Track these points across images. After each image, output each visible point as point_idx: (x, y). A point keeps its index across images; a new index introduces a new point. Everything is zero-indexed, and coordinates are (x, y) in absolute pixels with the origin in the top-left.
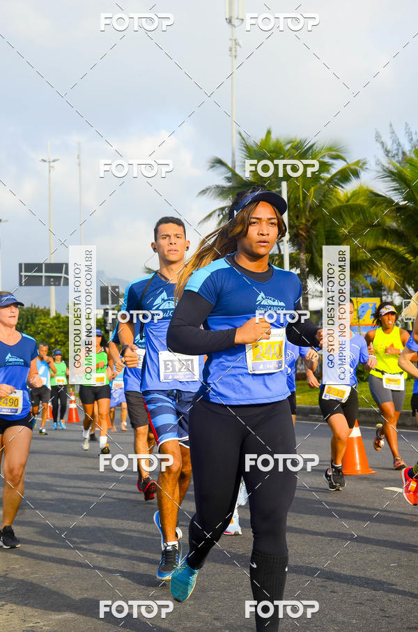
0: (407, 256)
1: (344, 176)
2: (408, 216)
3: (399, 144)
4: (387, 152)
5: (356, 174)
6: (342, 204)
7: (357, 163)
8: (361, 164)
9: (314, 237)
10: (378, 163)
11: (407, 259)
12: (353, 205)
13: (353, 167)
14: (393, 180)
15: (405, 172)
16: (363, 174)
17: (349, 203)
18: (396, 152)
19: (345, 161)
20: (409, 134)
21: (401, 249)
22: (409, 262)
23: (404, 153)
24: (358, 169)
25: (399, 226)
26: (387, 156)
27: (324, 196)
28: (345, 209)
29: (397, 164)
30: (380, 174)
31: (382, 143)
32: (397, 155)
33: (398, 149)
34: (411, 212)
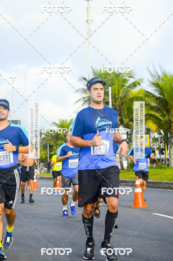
0: (160, 117)
1: (134, 85)
2: (161, 101)
3: (157, 72)
4: (152, 75)
5: (139, 84)
6: (133, 96)
7: (140, 80)
8: (141, 80)
9: (122, 110)
10: (148, 80)
11: (160, 119)
12: (138, 96)
13: (138, 81)
14: (155, 87)
15: (159, 83)
16: (142, 84)
17: (136, 96)
18: (155, 75)
19: (134, 78)
20: (161, 67)
21: (158, 115)
22: (161, 120)
23: (159, 76)
24: (140, 82)
25: (157, 105)
26: (152, 76)
27: (127, 93)
28: (135, 98)
29: (156, 80)
30: (149, 84)
31: (150, 71)
32: (156, 76)
33: (156, 74)
34: (162, 100)
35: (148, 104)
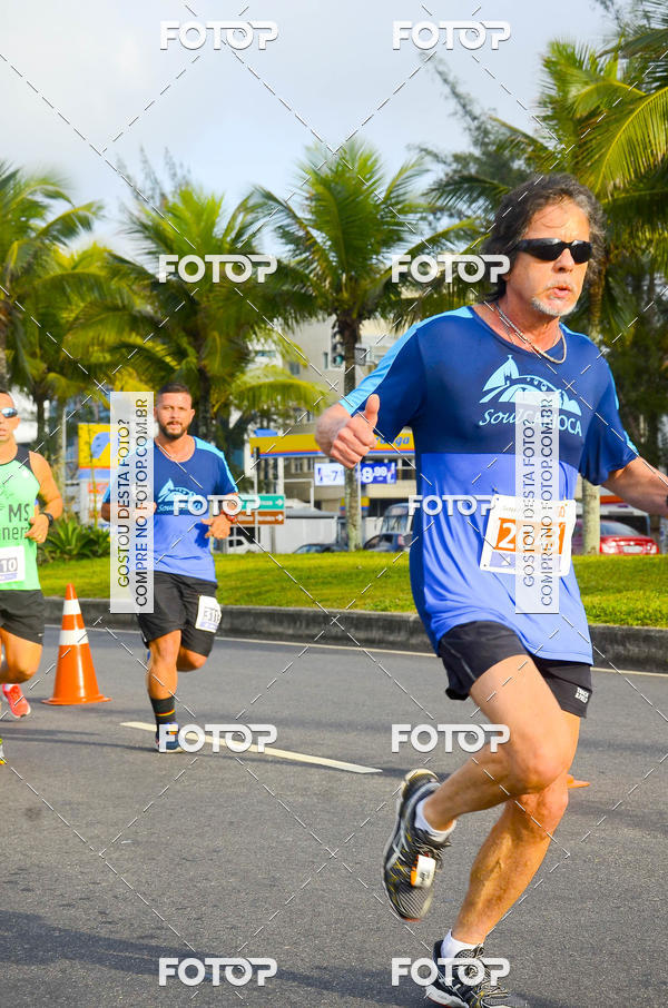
0: (168, 359)
1: (67, 227)
2: (169, 297)
3: (156, 182)
4: (137, 194)
5: (87, 224)
6: (64, 272)
7: (89, 207)
8: (94, 209)
9: (19, 325)
10: (123, 209)
11: (167, 364)
12: (83, 274)
13: (81, 213)
14: (147, 238)
15: (165, 226)
16: (96, 225)
17: (76, 271)
18: (150, 193)
19: (69, 201)
20: (171, 165)
21: (159, 349)
22: (172, 370)
23: (163, 196)
24: (90, 215)
25: (156, 312)
26: (137, 198)
27: (35, 256)
28: (71, 280)
29: (154, 214)
30: (126, 227)
31: (128, 177)
32: (153, 198)
33: (153, 189)
34: (174, 291)
35: (119, 302)
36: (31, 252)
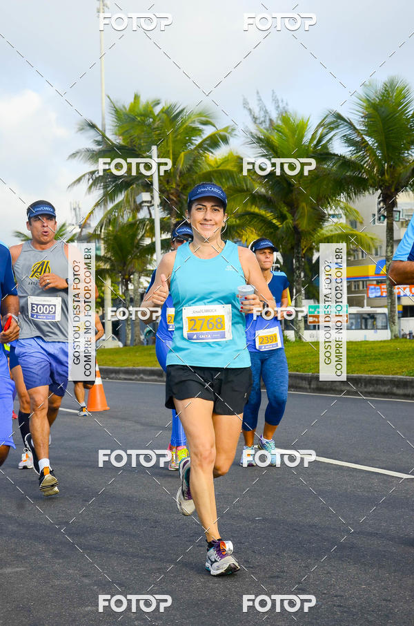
0: (274, 221)
1: (214, 142)
2: (276, 183)
3: (266, 112)
4: (255, 119)
5: (225, 140)
6: (212, 170)
7: (226, 129)
8: (229, 131)
10: (246, 130)
11: (274, 224)
12: (223, 170)
13: (222, 133)
14: (261, 146)
15: (272, 138)
16: (231, 140)
17: (220, 168)
18: (263, 119)
19: (214, 126)
20: (276, 101)
21: (269, 215)
22: (276, 228)
23: (271, 120)
24: (227, 134)
25: (267, 192)
26: (255, 122)
27: (195, 161)
28: (215, 175)
29: (265, 131)
30: (248, 140)
31: (250, 110)
32: (265, 122)
33: (265, 116)
35: (245, 188)
36: (192, 158)
